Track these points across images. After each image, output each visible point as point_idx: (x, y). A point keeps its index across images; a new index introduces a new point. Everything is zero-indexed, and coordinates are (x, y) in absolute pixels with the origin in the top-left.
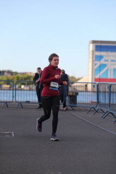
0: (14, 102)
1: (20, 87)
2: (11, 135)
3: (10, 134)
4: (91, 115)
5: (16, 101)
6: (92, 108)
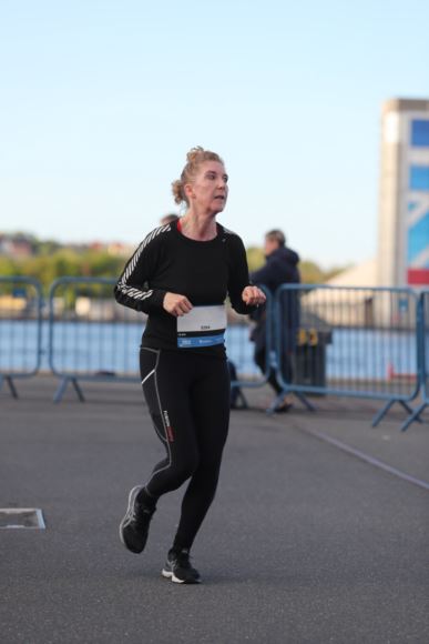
0: (45, 375)
1: (73, 307)
2: (29, 523)
3: (27, 519)
4: (388, 434)
5: (54, 373)
6: (393, 401)
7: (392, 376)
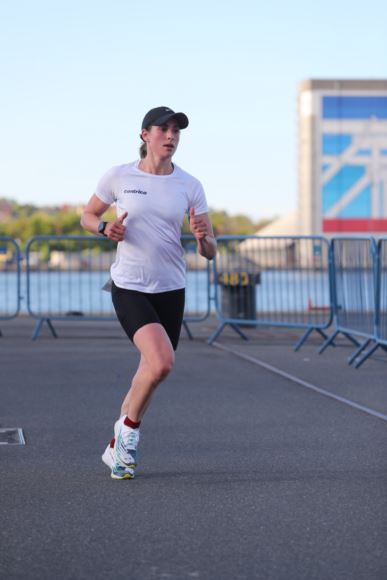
0: (24, 316)
3: (10, 436)
6: (312, 329)
7: (311, 308)
